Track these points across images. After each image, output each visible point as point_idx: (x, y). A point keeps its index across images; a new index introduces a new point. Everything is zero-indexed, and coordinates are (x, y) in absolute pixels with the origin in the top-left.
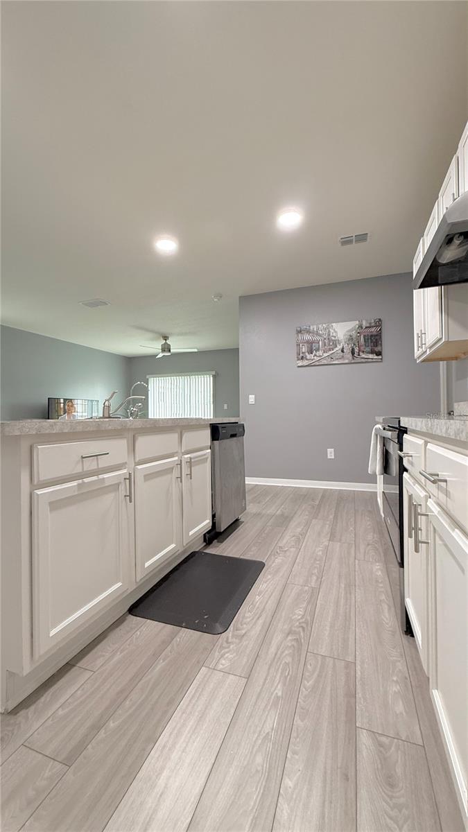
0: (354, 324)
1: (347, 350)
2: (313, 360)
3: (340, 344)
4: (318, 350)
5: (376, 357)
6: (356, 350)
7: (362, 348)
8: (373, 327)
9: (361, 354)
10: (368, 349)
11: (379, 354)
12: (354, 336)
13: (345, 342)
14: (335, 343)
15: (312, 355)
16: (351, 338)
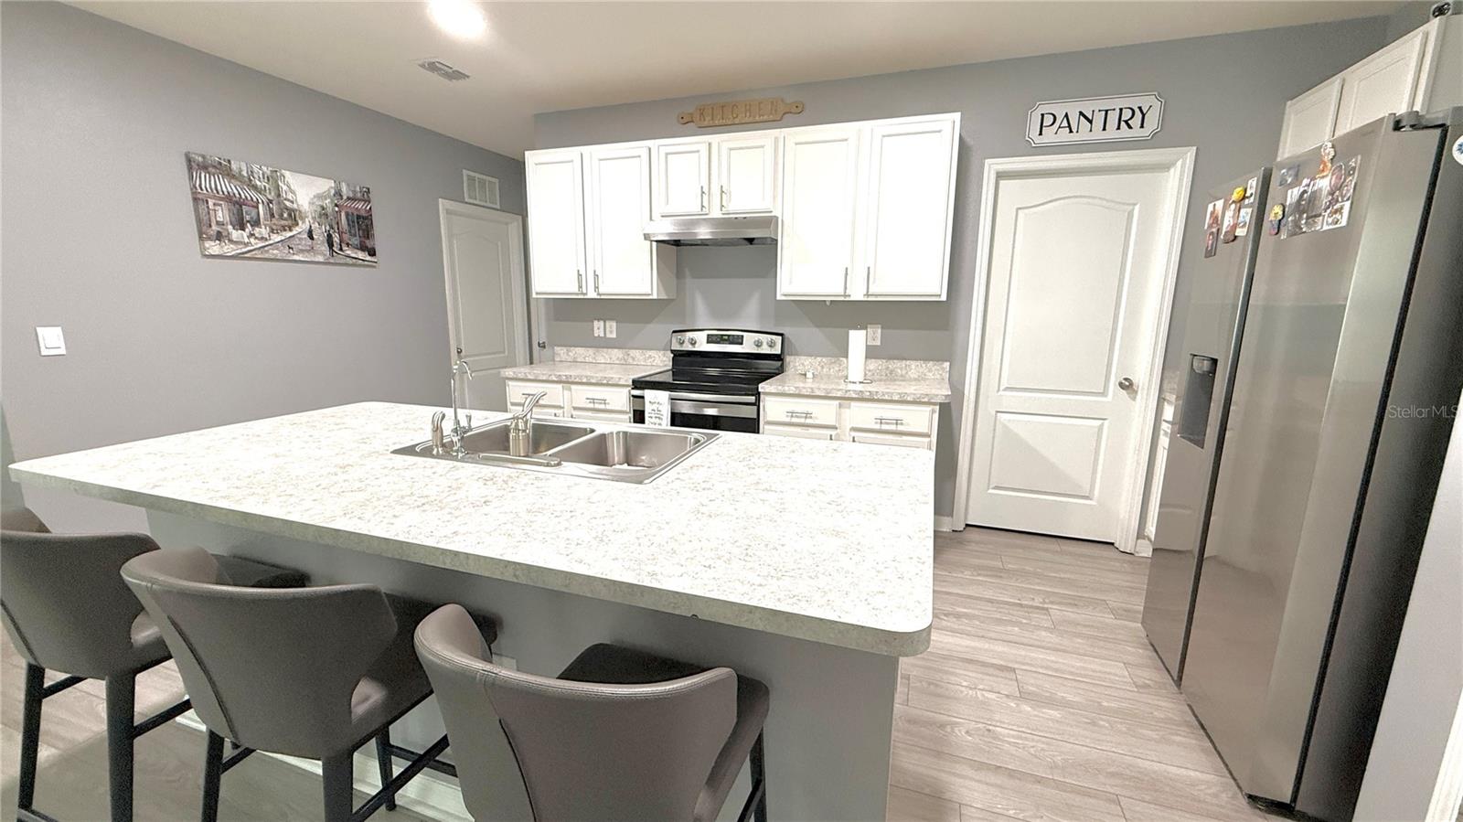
0: (325, 185)
1: (320, 235)
2: (246, 245)
3: (303, 219)
4: (256, 223)
5: (369, 258)
6: (336, 239)
7: (346, 237)
8: (360, 200)
9: (345, 248)
10: (356, 241)
11: (372, 253)
12: (329, 211)
13: (314, 218)
14: (293, 217)
15: (245, 234)
16: (323, 214)
